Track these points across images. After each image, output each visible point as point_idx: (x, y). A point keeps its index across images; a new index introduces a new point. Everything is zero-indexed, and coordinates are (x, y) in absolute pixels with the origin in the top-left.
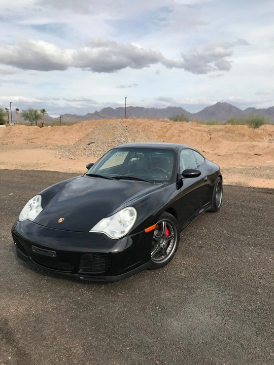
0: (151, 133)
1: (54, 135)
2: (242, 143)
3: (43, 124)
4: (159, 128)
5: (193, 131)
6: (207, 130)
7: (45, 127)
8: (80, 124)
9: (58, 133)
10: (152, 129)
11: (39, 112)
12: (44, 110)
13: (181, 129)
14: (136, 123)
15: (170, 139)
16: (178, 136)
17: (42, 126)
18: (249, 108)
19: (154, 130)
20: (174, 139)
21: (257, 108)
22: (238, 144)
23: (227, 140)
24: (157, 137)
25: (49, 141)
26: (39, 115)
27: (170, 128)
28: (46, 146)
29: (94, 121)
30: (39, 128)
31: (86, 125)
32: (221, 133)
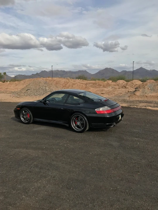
0: (60, 85)
1: (10, 87)
2: (99, 89)
3: (5, 81)
4: (64, 82)
5: (79, 83)
6: (86, 83)
7: (6, 82)
8: (24, 81)
9: (12, 85)
10: (60, 83)
11: (2, 74)
12: (5, 73)
13: (73, 83)
14: (53, 80)
15: (68, 88)
16: (72, 86)
17: (4, 82)
18: (123, 71)
19: (61, 83)
20: (70, 87)
21: (127, 71)
22: (97, 89)
23: (93, 87)
24: (62, 87)
25: (8, 90)
26: (2, 76)
27: (69, 82)
28: (6, 92)
29: (32, 79)
30: (2, 83)
31: (27, 81)
32: (91, 84)
